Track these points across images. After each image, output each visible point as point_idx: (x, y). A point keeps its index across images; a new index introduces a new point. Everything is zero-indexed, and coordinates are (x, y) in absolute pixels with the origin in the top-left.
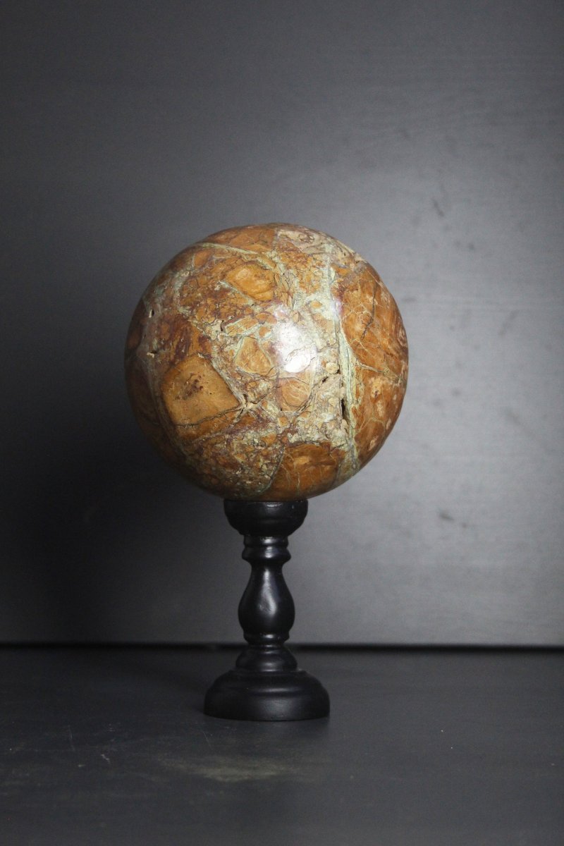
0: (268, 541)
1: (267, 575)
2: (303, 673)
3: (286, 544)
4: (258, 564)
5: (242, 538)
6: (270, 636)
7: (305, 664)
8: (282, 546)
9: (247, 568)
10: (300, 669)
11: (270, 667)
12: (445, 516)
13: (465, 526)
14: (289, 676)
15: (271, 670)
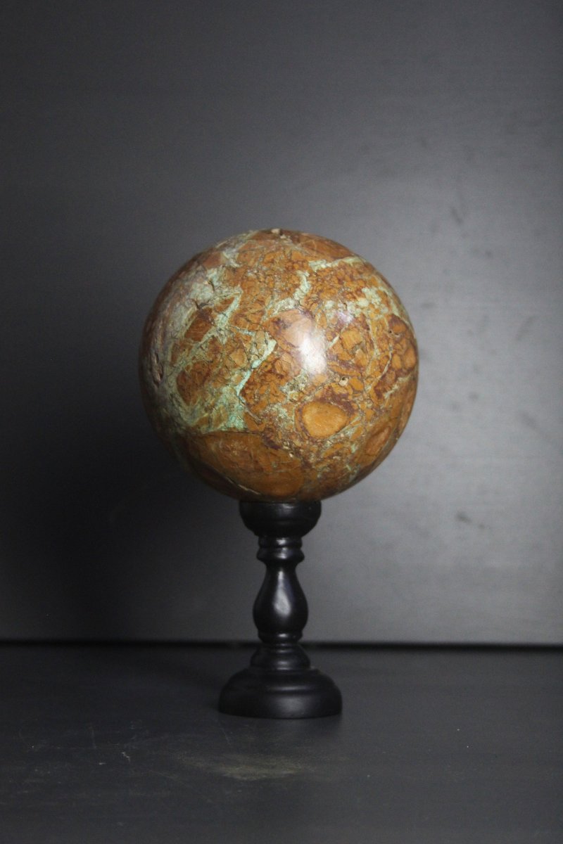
0: (282, 542)
1: (281, 575)
2: (316, 671)
3: (299, 545)
4: (273, 565)
5: (256, 538)
6: (283, 636)
7: (319, 663)
8: (295, 546)
9: (262, 568)
10: (313, 667)
11: (284, 665)
12: (462, 518)
13: (482, 526)
14: (303, 675)
15: (285, 669)
